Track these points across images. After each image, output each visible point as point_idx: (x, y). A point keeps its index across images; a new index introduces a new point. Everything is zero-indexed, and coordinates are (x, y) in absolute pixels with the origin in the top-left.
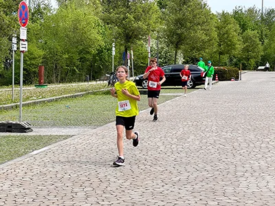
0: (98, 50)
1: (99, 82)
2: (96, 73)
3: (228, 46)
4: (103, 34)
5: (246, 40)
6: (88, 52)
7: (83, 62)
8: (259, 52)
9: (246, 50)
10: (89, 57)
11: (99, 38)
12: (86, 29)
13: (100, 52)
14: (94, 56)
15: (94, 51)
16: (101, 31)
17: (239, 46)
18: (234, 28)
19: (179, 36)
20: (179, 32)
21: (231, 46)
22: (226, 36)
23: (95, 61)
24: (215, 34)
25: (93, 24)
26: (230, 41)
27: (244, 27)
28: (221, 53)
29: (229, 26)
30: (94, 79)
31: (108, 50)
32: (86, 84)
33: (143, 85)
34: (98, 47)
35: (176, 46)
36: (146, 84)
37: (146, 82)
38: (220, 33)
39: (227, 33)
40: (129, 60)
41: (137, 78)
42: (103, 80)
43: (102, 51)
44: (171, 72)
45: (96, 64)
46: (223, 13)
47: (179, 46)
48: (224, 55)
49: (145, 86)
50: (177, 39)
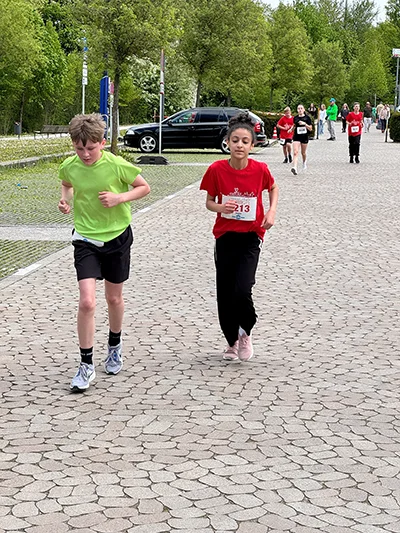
0: (35, 72)
1: (38, 137)
2: (30, 117)
3: (289, 70)
4: (46, 41)
5: (320, 58)
6: (15, 76)
7: (5, 94)
8: (341, 84)
9: (319, 80)
10: (16, 85)
11: (38, 47)
12: (11, 29)
13: (39, 75)
14: (27, 83)
15: (26, 74)
16: (41, 34)
17: (309, 72)
18: (299, 32)
19: (207, 50)
20: (207, 42)
21: (295, 70)
22: (285, 51)
23: (28, 93)
24: (268, 48)
25: (26, 20)
26: (293, 61)
27: (314, 34)
28: (274, 86)
29: (293, 32)
30: (27, 129)
31: (55, 72)
32: (14, 138)
33: (142, 146)
34: (36, 67)
35: (201, 69)
36: (148, 143)
37: (148, 139)
38: (274, 46)
39: (288, 45)
40: (112, 96)
41: (131, 133)
42: (48, 134)
43: (43, 75)
44: (196, 121)
45: (30, 101)
46: (281, 6)
47: (206, 70)
48: (281, 88)
49: (145, 147)
50: (202, 57)
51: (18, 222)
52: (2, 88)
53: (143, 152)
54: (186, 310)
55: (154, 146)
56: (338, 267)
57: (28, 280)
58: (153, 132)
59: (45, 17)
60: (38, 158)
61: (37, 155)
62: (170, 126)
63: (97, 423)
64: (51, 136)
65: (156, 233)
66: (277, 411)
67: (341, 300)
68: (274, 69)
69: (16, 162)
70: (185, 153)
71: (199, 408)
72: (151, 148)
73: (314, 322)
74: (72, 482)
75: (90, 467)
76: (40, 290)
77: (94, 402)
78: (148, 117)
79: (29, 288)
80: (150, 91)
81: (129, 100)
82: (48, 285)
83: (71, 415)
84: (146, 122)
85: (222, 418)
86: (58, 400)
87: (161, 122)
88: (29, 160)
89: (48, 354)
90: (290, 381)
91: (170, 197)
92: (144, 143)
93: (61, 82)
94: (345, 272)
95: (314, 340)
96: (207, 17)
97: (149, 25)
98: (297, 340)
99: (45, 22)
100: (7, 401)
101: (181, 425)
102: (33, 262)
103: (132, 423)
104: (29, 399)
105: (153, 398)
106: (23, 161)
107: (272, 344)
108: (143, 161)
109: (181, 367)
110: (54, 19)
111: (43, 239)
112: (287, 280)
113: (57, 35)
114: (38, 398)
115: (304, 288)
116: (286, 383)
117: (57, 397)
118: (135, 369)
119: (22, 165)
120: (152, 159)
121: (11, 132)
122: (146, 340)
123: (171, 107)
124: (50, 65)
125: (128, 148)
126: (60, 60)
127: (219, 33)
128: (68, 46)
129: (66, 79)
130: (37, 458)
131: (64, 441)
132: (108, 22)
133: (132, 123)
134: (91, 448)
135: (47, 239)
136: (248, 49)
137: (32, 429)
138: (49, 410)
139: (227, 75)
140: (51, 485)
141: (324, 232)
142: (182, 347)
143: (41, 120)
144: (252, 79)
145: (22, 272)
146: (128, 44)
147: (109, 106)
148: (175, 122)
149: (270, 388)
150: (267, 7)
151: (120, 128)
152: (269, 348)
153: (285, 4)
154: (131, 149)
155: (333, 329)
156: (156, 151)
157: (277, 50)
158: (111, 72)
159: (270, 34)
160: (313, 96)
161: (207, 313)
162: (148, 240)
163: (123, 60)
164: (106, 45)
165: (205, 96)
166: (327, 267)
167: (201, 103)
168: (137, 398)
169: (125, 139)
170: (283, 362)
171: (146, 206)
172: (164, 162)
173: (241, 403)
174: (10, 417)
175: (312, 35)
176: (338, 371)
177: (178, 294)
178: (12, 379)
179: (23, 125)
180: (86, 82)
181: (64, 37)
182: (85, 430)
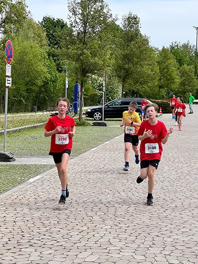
0: (44, 82)
1: (45, 113)
2: (41, 103)
3: (168, 80)
4: (49, 67)
5: (183, 74)
6: (34, 84)
7: (29, 93)
8: (194, 86)
9: (183, 84)
10: (35, 88)
11: (45, 70)
12: (32, 62)
13: (46, 83)
14: (40, 87)
15: (40, 83)
16: (47, 64)
17: (178, 80)
18: (173, 62)
19: (127, 70)
20: (126, 66)
21: (171, 80)
22: (166, 70)
23: (40, 92)
24: (157, 69)
25: (40, 57)
26: (170, 75)
27: (180, 62)
28: (161, 87)
29: (169, 61)
30: (39, 109)
31: (53, 82)
32: (33, 114)
33: (95, 117)
34: (44, 79)
35: (124, 80)
36: (97, 116)
37: (98, 114)
38: (160, 68)
39: (167, 67)
40: (80, 93)
41: (89, 110)
42: (49, 111)
43: (48, 83)
44: (121, 105)
45: (41, 96)
46: (163, 49)
47: (126, 80)
48: (164, 88)
49: (96, 118)
50: (124, 74)
51: (32, 155)
52: (28, 90)
53: (95, 120)
54: (111, 199)
55: (100, 117)
56: (188, 177)
57: (34, 184)
58: (100, 110)
59: (49, 55)
60: (43, 124)
61: (43, 122)
62: (108, 107)
63: (62, 256)
64: (51, 112)
65: (98, 160)
66: (152, 250)
67: (188, 194)
68: (160, 79)
69: (33, 125)
70: (116, 120)
71: (114, 248)
72: (99, 118)
73: (173, 205)
76: (39, 189)
77: (62, 245)
78: (99, 103)
79: (34, 188)
80: (100, 90)
81: (89, 94)
82: (44, 186)
83: (50, 251)
84: (97, 105)
85: (124, 254)
86: (44, 244)
87: (103, 105)
88: (39, 124)
89: (41, 221)
90: (159, 235)
91: (107, 142)
92: (95, 115)
93: (56, 86)
94: (191, 180)
95: (173, 214)
96: (127, 54)
97: (98, 59)
98: (165, 214)
99: (49, 58)
100: (19, 245)
101: (104, 257)
102: (37, 175)
103: (80, 256)
104: (30, 244)
105: (91, 243)
106: (36, 125)
107: (152, 216)
108: (95, 124)
109: (106, 227)
110: (53, 56)
111: (43, 164)
112: (161, 184)
113: (54, 64)
114: (35, 243)
115: (170, 188)
116: (158, 236)
117: (44, 243)
118: (83, 228)
119: (35, 127)
120: (99, 123)
121: (32, 111)
122: (90, 214)
123: (110, 98)
124: (51, 79)
125: (88, 118)
126: (56, 76)
127: (132, 62)
128: (60, 70)
129: (58, 85)
132: (77, 58)
133: (91, 105)
135: (45, 163)
136: (146, 70)
137: (30, 259)
138: (40, 249)
139: (137, 82)
141: (182, 159)
142: (107, 217)
143: (46, 105)
144: (150, 84)
145: (31, 180)
146: (87, 69)
147: (78, 98)
148: (111, 105)
149: (149, 238)
150: (157, 49)
151: (84, 108)
152: (150, 218)
153: (166, 47)
155: (183, 209)
156: (101, 120)
157: (161, 70)
158: (79, 81)
159: (158, 62)
160: (180, 92)
161: (121, 200)
162: (94, 164)
163: (85, 76)
164: (76, 69)
165: (126, 92)
166: (182, 177)
167: (125, 96)
168: (83, 243)
169: (86, 114)
170: (157, 225)
171: (95, 147)
172: (105, 125)
173: (134, 246)
174: (20, 253)
175: (179, 63)
176: (184, 230)
177: (107, 191)
178: (22, 233)
179: (38, 107)
180: (67, 87)
181: (58, 65)
182: (57, 259)
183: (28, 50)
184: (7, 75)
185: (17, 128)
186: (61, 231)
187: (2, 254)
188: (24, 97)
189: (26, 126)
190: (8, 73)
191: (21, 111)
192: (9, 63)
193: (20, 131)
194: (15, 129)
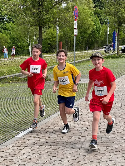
0: (92, 31)
1: (93, 51)
2: (90, 45)
4: (95, 21)
6: (86, 33)
7: (83, 38)
10: (87, 35)
11: (93, 23)
12: (85, 18)
13: (93, 32)
14: (90, 35)
15: (89, 32)
16: (94, 19)
23: (90, 38)
25: (89, 15)
30: (90, 49)
31: (98, 31)
32: (86, 51)
34: (92, 29)
40: (117, 37)
41: (123, 48)
43: (95, 32)
45: (90, 40)
52: (82, 36)
59: (95, 14)
63: (122, 139)
64: (97, 50)
69: (88, 59)
74: (117, 156)
75: (122, 152)
81: (121, 38)
83: (114, 136)
93: (100, 33)
99: (95, 15)
104: (100, 131)
110: (98, 14)
113: (98, 19)
121: (85, 49)
124: (97, 29)
125: (122, 53)
126: (100, 27)
128: (102, 22)
129: (102, 32)
130: (105, 148)
131: (113, 144)
132: (115, 14)
134: (121, 146)
140: (110, 157)
143: (94, 46)
146: (122, 21)
147: (116, 40)
151: (120, 47)
154: (123, 53)
163: (120, 26)
164: (115, 21)
169: (121, 50)
179: (88, 47)
180: (108, 33)
181: (101, 20)
182: (119, 140)
183: (82, 11)
184: (75, 27)
185: (79, 61)
186: (118, 123)
187: (85, 137)
188: (80, 41)
189: (84, 60)
190: (76, 26)
191: (78, 50)
192: (76, 20)
193: (80, 62)
194: (78, 61)
